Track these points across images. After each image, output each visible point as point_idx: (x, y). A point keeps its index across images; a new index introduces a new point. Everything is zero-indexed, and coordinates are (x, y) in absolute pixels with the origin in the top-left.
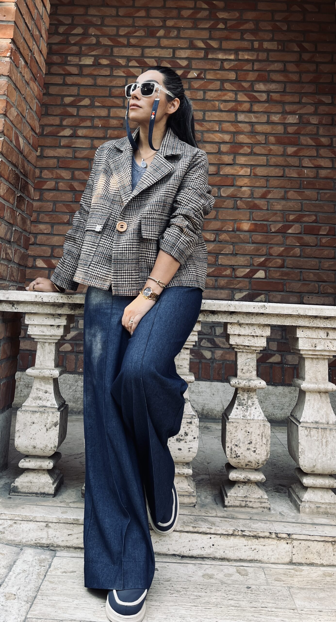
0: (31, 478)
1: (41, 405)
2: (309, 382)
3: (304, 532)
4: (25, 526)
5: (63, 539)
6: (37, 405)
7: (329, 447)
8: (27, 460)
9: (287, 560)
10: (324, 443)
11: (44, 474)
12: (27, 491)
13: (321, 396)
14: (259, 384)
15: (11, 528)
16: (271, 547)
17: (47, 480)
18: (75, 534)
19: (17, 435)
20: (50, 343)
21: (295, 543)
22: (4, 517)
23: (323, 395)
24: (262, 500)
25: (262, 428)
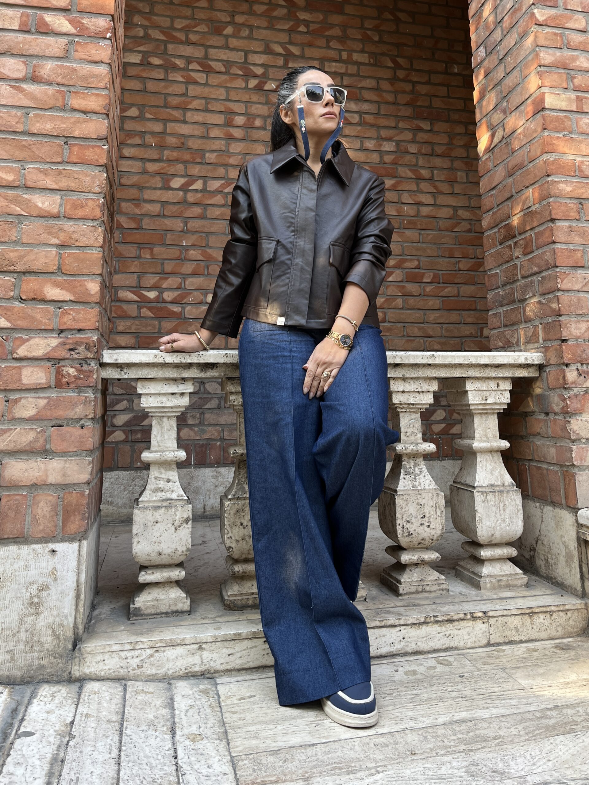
0: (156, 595)
1: (164, 497)
2: (481, 441)
3: (498, 607)
4: (171, 653)
5: (222, 661)
6: (159, 498)
7: (507, 511)
8: (149, 572)
9: (485, 642)
10: (502, 508)
11: (172, 587)
12: (153, 612)
13: (492, 456)
14: (428, 448)
15: (152, 659)
16: (467, 630)
17: (178, 594)
18: (238, 652)
19: (135, 540)
20: (169, 417)
21: (492, 621)
22: (141, 646)
23: (495, 455)
24: (439, 582)
25: (435, 498)
